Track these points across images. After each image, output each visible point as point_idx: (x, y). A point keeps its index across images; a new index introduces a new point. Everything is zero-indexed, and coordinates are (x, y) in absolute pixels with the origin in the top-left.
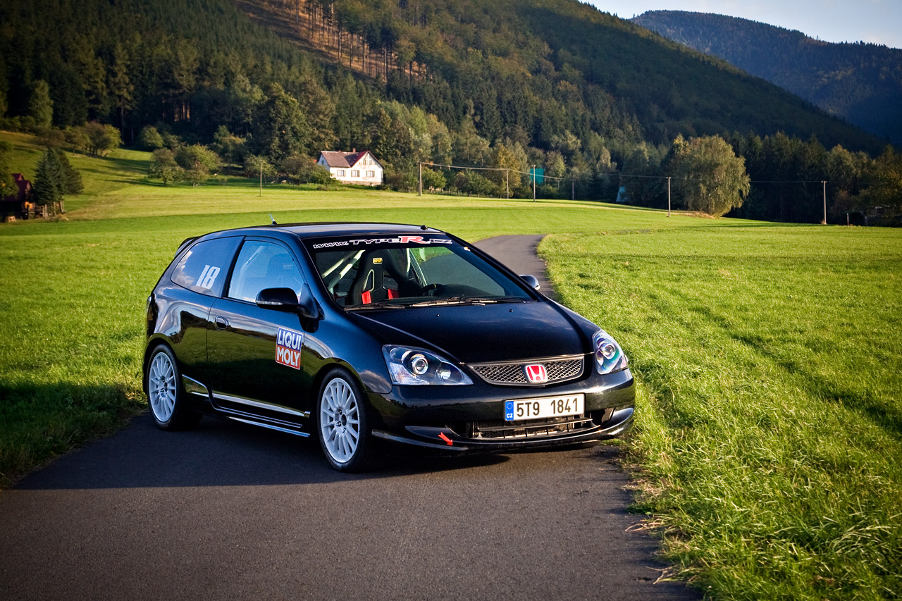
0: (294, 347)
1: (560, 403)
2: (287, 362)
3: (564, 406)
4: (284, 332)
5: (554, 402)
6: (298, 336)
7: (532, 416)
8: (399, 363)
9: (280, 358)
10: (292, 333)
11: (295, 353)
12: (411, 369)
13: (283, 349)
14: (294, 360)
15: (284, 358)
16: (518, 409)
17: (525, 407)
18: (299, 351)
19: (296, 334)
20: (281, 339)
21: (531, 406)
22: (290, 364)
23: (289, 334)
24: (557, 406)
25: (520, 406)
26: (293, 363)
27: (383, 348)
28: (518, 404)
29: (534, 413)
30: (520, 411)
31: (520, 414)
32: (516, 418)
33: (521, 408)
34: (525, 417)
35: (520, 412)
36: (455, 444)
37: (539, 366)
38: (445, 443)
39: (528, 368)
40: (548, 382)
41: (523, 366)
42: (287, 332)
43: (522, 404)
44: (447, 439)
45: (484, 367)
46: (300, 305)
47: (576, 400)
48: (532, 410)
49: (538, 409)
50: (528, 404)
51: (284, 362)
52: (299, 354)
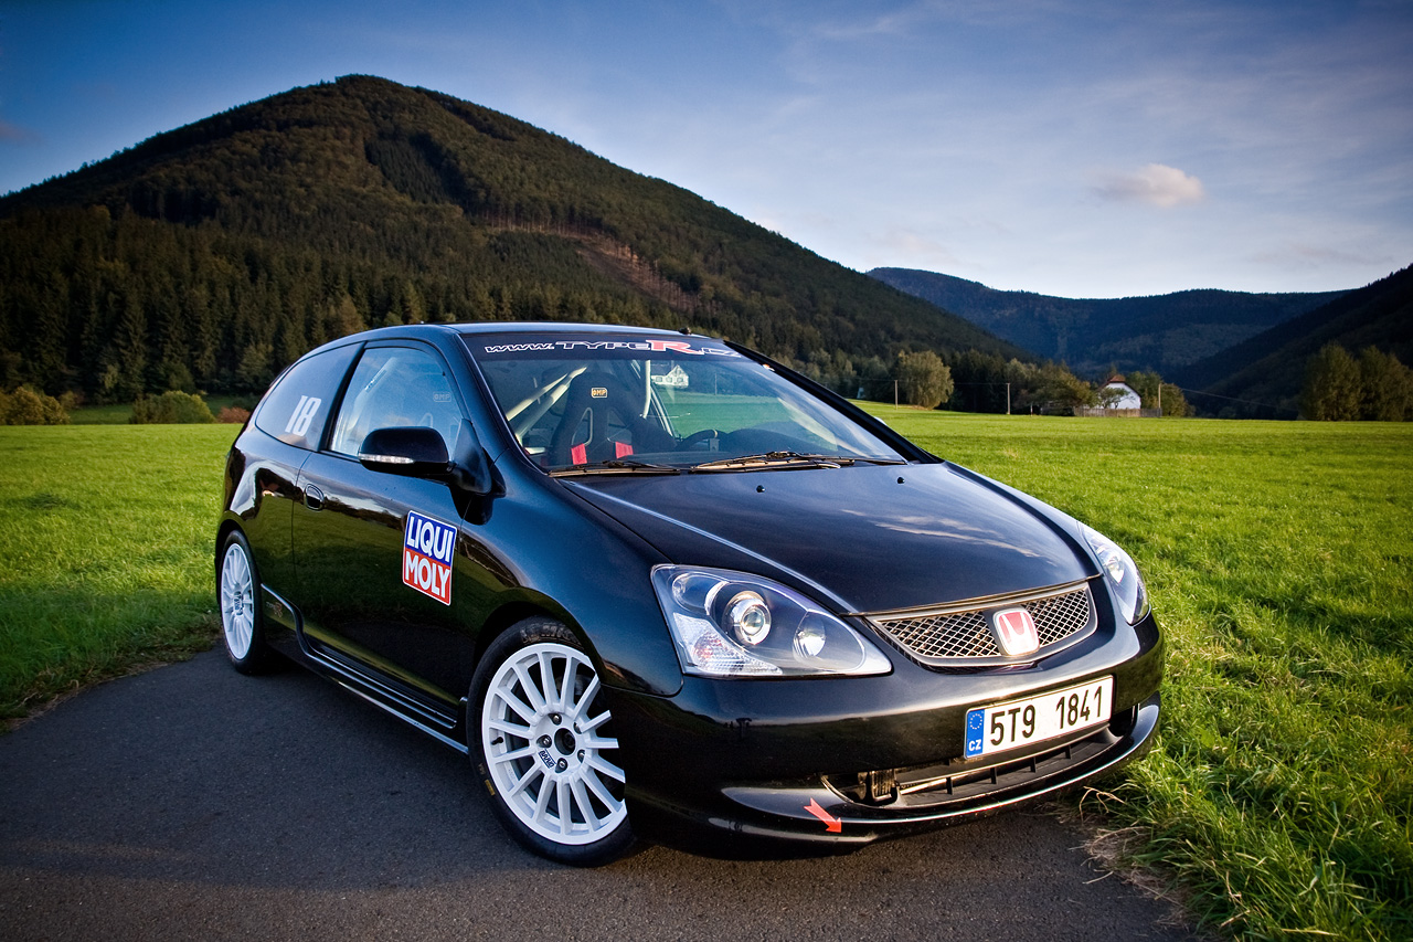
0: (440, 555)
1: (1073, 703)
2: (425, 586)
3: (1079, 708)
4: (420, 522)
5: (1062, 702)
6: (446, 531)
7: (1021, 741)
8: (699, 614)
9: (412, 575)
10: (435, 525)
11: (440, 568)
12: (730, 632)
13: (416, 557)
14: (438, 584)
15: (418, 576)
16: (994, 726)
17: (1006, 720)
18: (448, 564)
19: (443, 528)
20: (414, 537)
21: (1019, 716)
22: (429, 590)
23: (428, 526)
24: (1067, 709)
25: (998, 720)
26: (435, 590)
27: (653, 573)
28: (995, 716)
29: (1024, 733)
30: (998, 730)
31: (997, 739)
32: (989, 749)
33: (1001, 726)
34: (1006, 745)
35: (997, 736)
36: (847, 830)
37: (1023, 612)
38: (820, 827)
39: (1001, 618)
40: (1041, 651)
41: (987, 616)
42: (425, 521)
43: (1002, 714)
44: (827, 818)
45: (906, 621)
46: (454, 465)
47: (1099, 691)
48: (1021, 727)
49: (1032, 723)
50: (1014, 712)
51: (419, 586)
52: (448, 572)
